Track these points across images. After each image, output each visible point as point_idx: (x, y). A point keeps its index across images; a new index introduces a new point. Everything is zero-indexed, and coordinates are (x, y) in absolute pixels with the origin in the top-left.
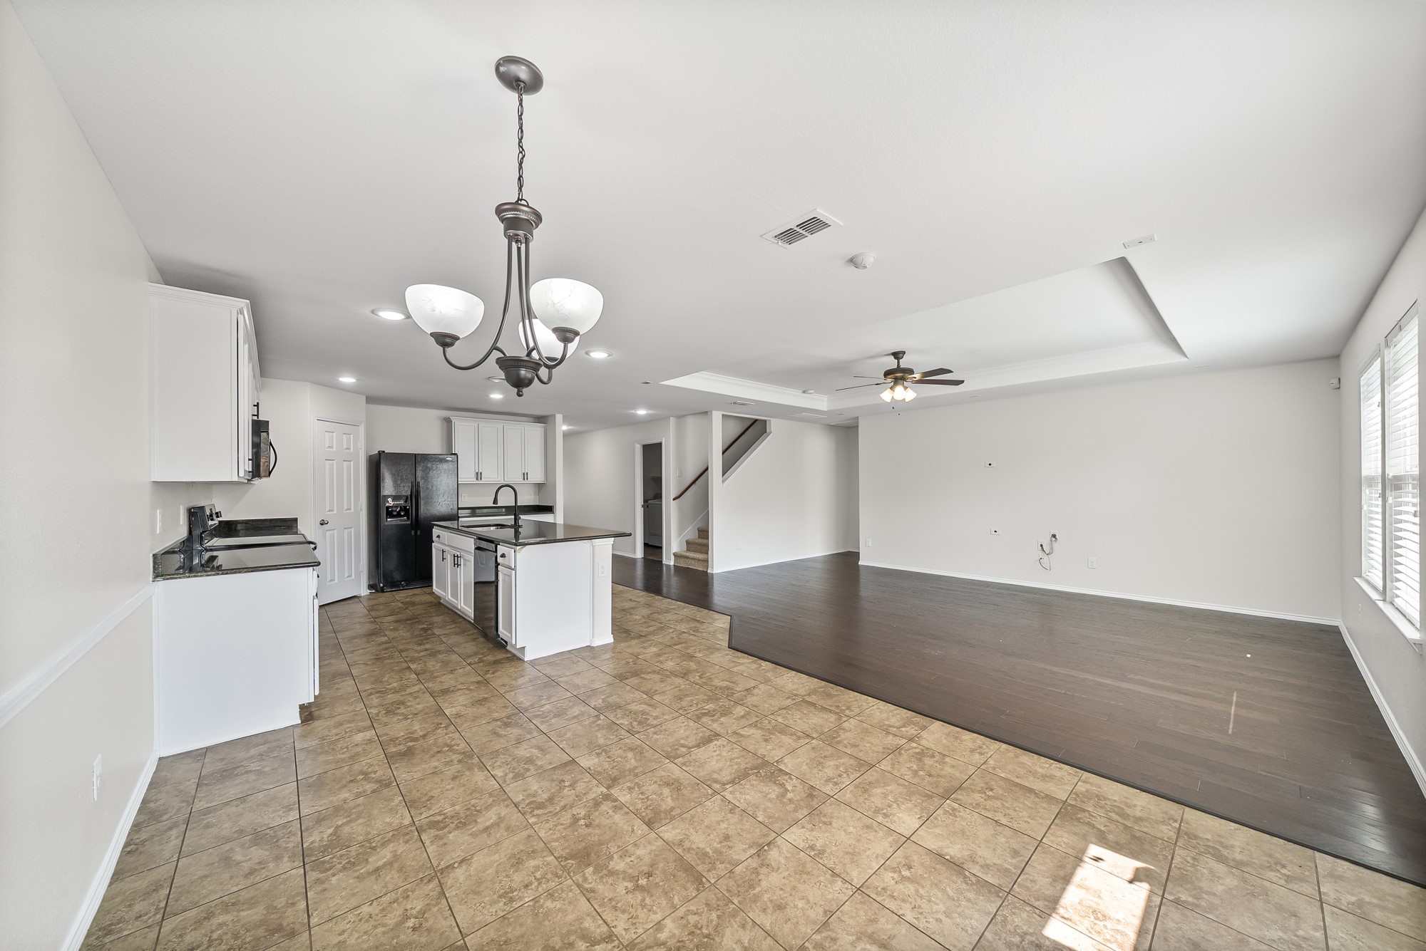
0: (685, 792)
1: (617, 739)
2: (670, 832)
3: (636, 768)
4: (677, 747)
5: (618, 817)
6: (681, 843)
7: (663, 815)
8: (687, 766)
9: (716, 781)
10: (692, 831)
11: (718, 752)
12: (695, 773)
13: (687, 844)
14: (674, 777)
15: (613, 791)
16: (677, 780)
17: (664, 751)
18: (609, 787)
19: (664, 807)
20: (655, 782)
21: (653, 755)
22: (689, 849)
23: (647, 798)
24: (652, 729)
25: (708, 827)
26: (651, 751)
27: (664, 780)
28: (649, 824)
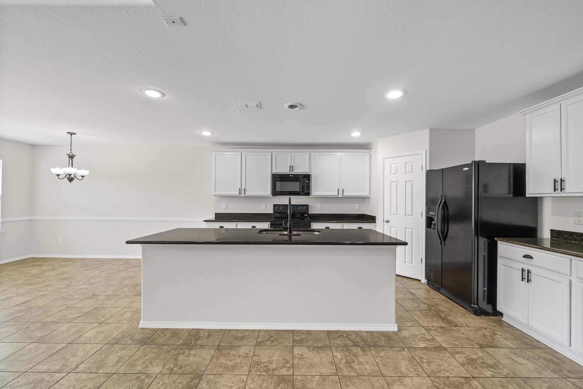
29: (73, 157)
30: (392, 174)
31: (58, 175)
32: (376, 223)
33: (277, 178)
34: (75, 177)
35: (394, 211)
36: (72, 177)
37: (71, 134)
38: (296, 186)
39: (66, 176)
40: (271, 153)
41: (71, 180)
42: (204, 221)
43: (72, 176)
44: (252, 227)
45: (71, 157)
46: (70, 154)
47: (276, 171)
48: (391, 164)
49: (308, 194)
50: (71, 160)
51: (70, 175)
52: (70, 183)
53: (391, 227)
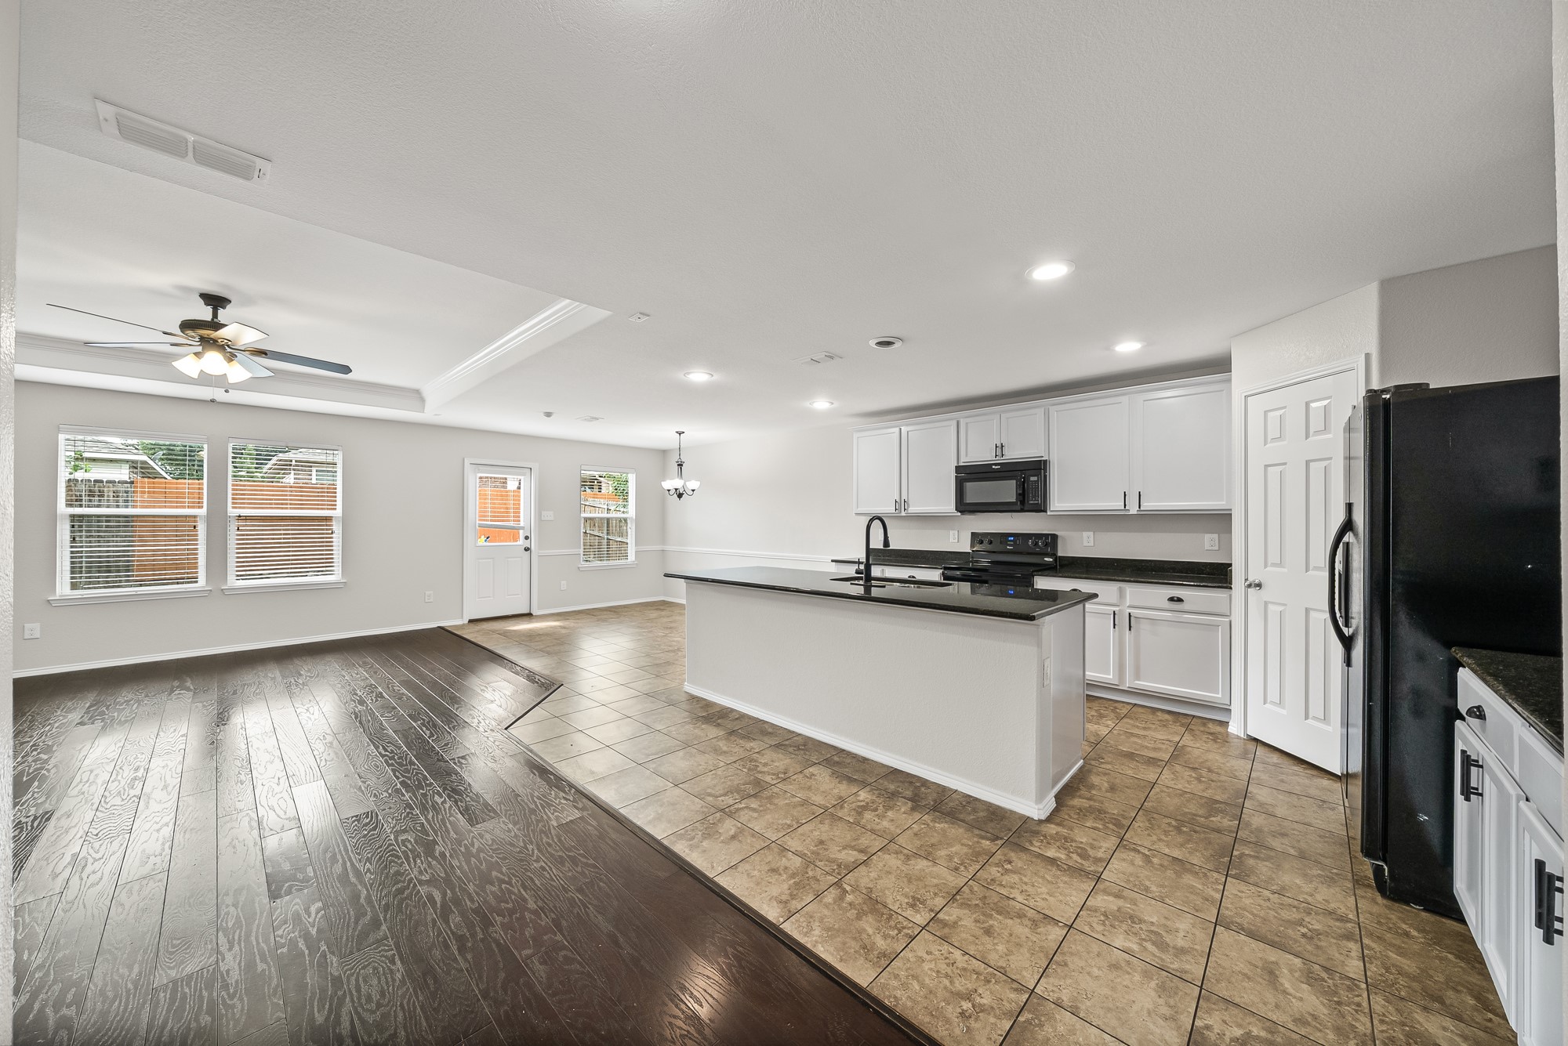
29: (682, 465)
30: (1269, 440)
32: (1231, 588)
33: (967, 475)
35: (1274, 557)
38: (1007, 491)
40: (955, 422)
42: (832, 561)
44: (909, 577)
47: (966, 459)
48: (1265, 412)
49: (1041, 508)
53: (1266, 603)
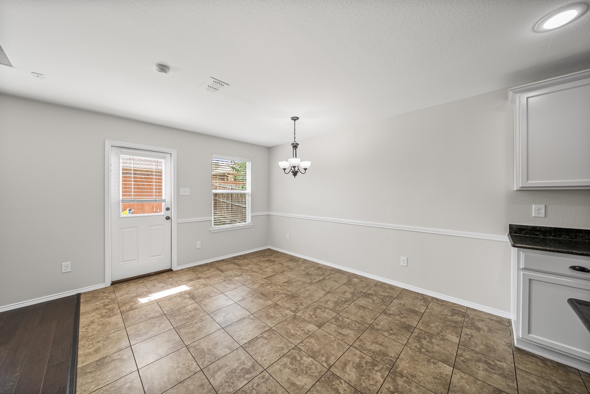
0: (265, 314)
1: (305, 342)
2: (270, 302)
3: (287, 324)
4: (269, 337)
5: (288, 306)
6: (266, 300)
7: (273, 307)
8: (264, 325)
9: (252, 319)
10: (263, 303)
11: (247, 334)
12: (260, 322)
13: (264, 300)
14: (269, 320)
15: (293, 314)
16: (268, 319)
17: (276, 334)
18: (295, 315)
19: (273, 309)
20: (277, 318)
21: (281, 332)
22: (264, 299)
23: (279, 312)
24: (285, 352)
25: (258, 304)
26: (282, 334)
27: (273, 319)
28: (277, 304)
31: (284, 169)
34: (298, 170)
36: (296, 171)
37: (295, 119)
39: (291, 169)
41: (295, 174)
43: (296, 169)
45: (295, 146)
46: (294, 142)
50: (295, 151)
51: (294, 167)
52: (295, 177)
